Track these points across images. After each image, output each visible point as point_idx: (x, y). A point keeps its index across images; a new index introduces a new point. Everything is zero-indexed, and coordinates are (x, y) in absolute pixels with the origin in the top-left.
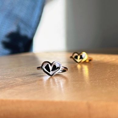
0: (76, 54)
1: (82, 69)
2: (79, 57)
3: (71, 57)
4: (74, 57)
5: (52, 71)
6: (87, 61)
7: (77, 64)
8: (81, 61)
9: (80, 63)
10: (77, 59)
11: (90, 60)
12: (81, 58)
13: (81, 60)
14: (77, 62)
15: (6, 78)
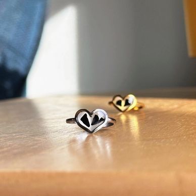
0: (118, 99)
1: (128, 121)
2: (123, 103)
3: (111, 103)
4: (115, 102)
5: (92, 125)
6: (136, 109)
7: (120, 113)
8: (127, 109)
9: (125, 113)
10: (120, 105)
11: (140, 108)
12: (127, 103)
13: (126, 107)
14: (120, 110)
15: (18, 137)
